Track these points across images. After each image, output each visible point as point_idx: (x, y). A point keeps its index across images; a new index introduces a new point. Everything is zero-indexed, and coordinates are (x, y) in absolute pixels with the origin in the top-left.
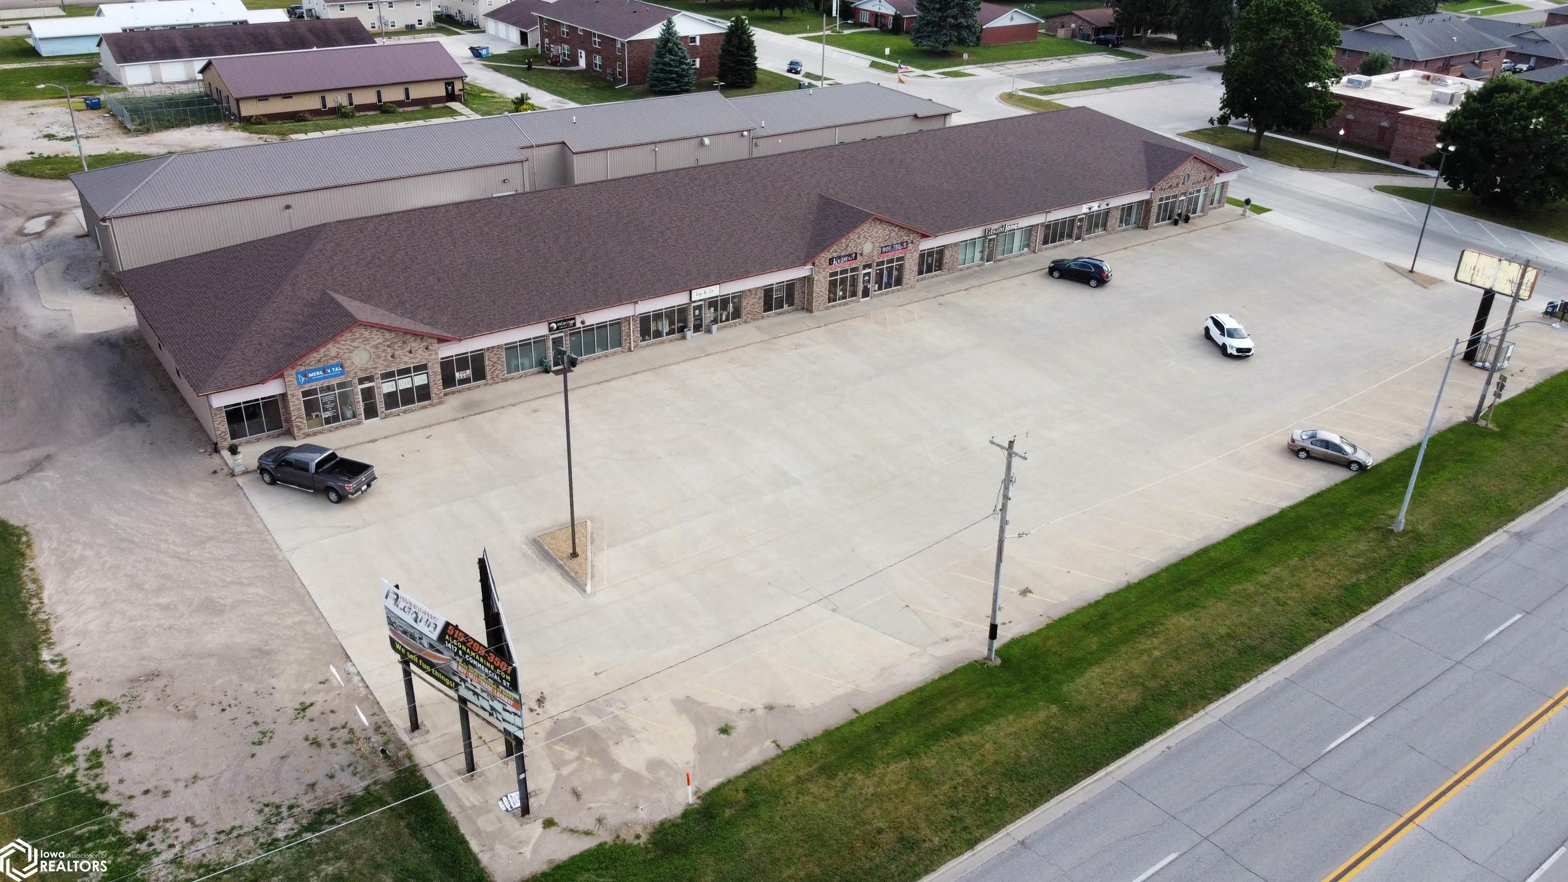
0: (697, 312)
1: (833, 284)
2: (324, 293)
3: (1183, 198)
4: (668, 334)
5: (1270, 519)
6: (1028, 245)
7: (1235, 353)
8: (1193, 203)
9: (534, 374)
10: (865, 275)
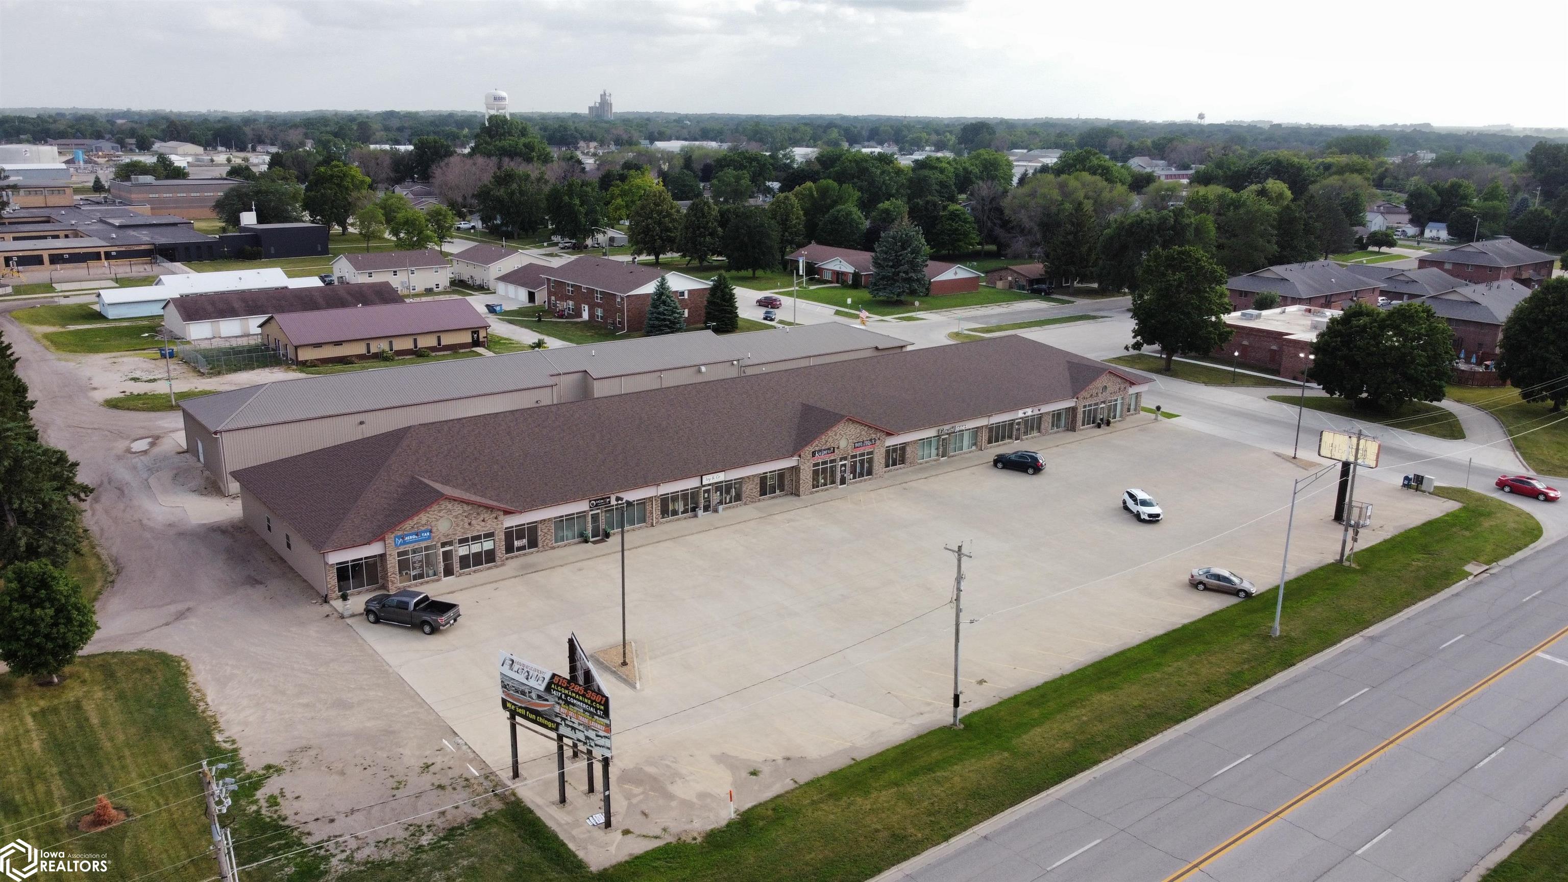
0: (706, 495)
1: (816, 473)
2: (413, 478)
3: (1103, 405)
4: (683, 513)
5: (1174, 631)
6: (975, 444)
7: (1147, 518)
8: (1112, 409)
9: (576, 544)
10: (842, 466)
